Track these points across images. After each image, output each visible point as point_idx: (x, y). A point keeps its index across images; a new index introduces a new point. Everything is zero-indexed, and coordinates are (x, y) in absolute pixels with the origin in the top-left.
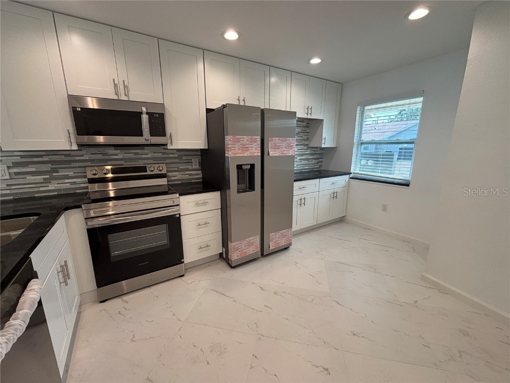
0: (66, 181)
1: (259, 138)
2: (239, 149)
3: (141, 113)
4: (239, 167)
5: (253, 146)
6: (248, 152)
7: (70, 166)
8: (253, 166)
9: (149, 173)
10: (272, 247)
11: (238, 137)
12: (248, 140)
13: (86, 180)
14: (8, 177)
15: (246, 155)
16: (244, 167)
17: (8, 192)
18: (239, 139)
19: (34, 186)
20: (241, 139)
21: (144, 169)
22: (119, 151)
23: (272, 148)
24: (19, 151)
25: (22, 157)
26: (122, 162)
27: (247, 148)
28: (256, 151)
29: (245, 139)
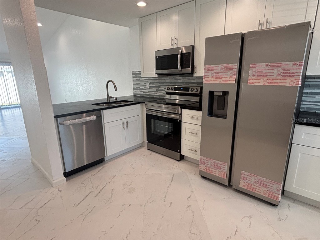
0: (162, 92)
1: (236, 66)
2: (212, 77)
3: (178, 54)
4: (211, 93)
5: (228, 73)
6: (221, 80)
7: (163, 85)
8: (225, 94)
9: (190, 92)
10: (242, 185)
11: (212, 66)
12: (222, 69)
13: (165, 92)
14: (149, 88)
15: (218, 82)
16: (215, 94)
17: (148, 94)
18: (213, 67)
19: (154, 92)
20: (215, 68)
21: (187, 89)
22: (181, 78)
23: (254, 75)
24: (152, 77)
25: (153, 80)
26: (181, 84)
27: (221, 75)
28: (231, 79)
29: (219, 68)
